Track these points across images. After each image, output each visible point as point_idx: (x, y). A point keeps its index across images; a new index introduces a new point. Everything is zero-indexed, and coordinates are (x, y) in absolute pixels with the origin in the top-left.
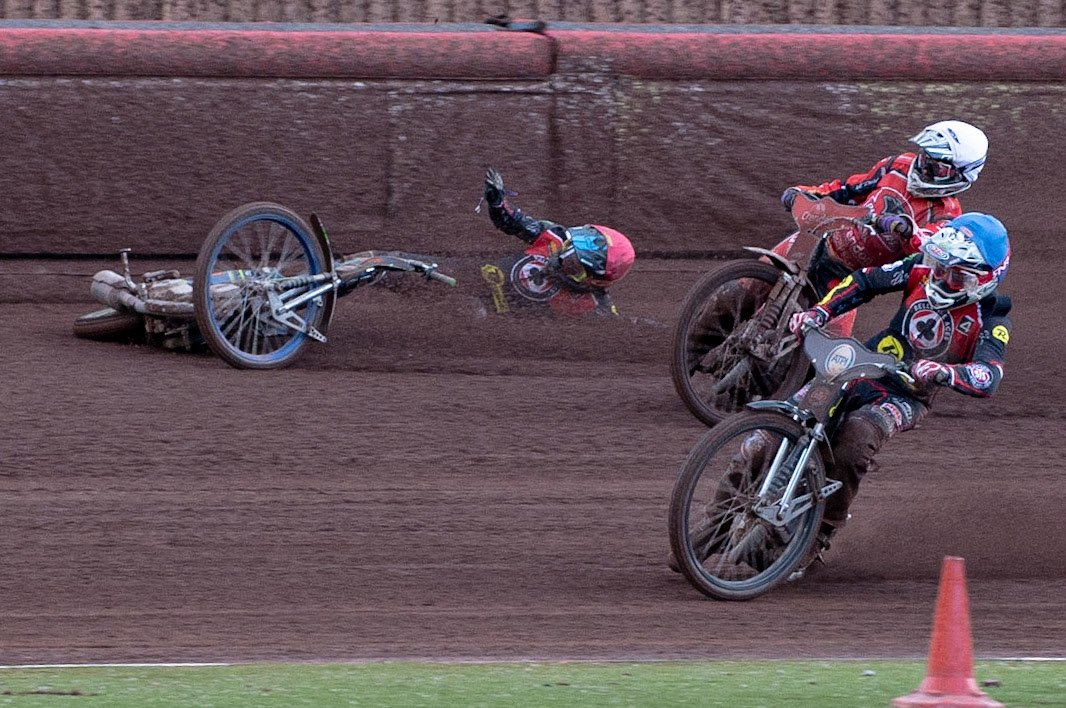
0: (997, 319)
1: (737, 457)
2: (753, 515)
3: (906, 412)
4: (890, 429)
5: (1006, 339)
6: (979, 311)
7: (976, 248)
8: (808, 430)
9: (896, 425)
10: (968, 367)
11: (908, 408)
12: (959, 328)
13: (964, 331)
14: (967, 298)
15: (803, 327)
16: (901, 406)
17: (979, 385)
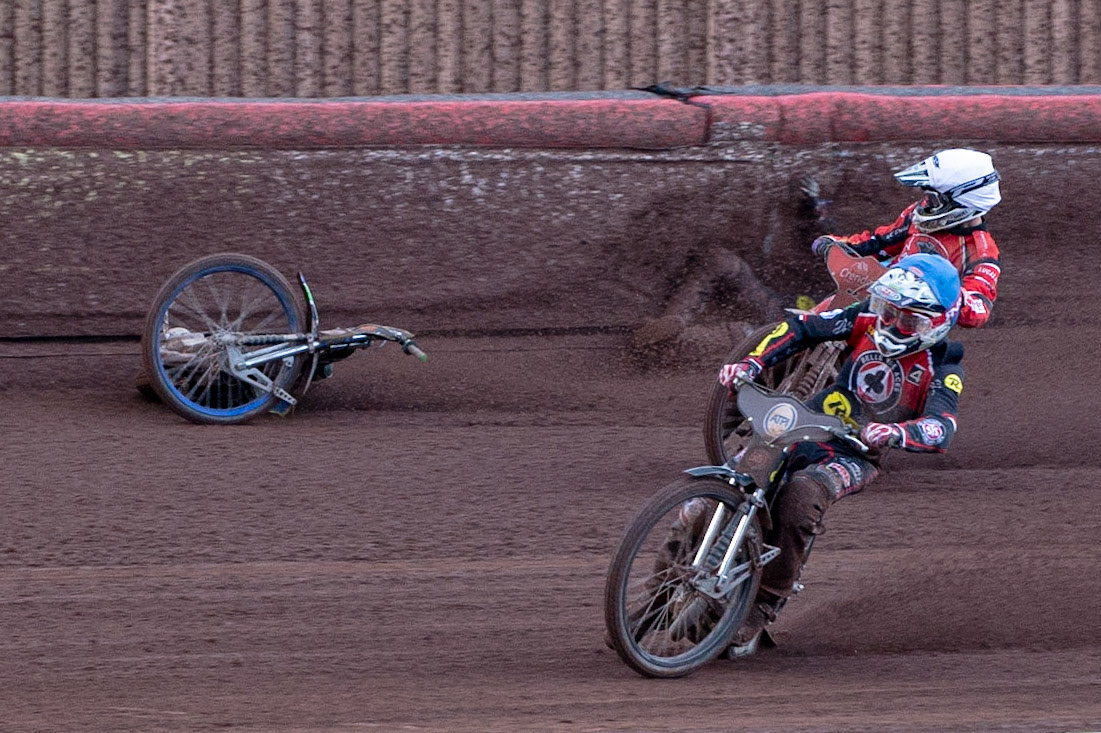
0: (949, 367)
1: (676, 524)
2: (693, 588)
3: (854, 472)
4: (838, 490)
5: (958, 389)
6: (930, 359)
7: (928, 288)
8: (748, 496)
9: (843, 486)
10: (919, 424)
11: (856, 469)
12: (910, 378)
13: (914, 380)
14: (920, 342)
15: (735, 381)
16: (850, 466)
17: (932, 442)
